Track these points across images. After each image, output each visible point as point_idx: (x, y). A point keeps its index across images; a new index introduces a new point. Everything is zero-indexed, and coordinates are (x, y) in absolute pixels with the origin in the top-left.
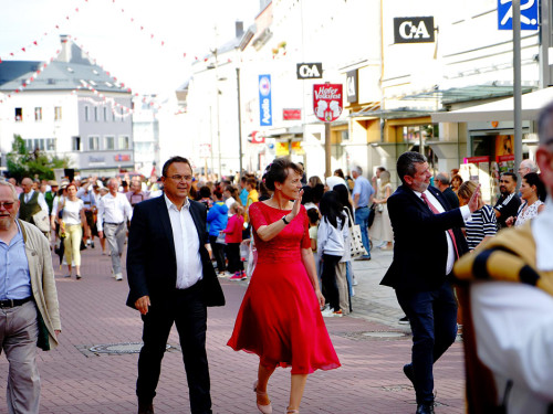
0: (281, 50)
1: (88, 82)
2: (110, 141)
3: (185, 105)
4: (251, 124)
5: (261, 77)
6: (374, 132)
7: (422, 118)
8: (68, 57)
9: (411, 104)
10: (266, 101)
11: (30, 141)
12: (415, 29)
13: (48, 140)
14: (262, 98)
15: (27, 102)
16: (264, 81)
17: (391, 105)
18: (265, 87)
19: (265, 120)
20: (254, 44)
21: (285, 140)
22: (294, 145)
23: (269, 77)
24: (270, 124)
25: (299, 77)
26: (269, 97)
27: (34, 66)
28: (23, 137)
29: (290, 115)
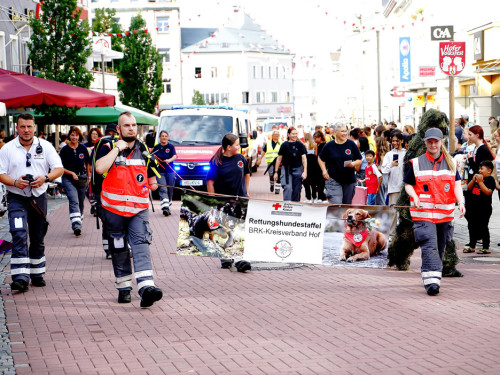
0: (419, 16)
1: (256, 45)
2: (275, 96)
3: (338, 65)
4: (391, 79)
5: (401, 40)
6: (496, 86)
10: (406, 61)
11: (207, 95)
13: (222, 95)
14: (402, 58)
16: (404, 43)
18: (405, 48)
19: (405, 77)
20: (396, 11)
21: (421, 93)
22: (430, 98)
23: (408, 39)
24: (409, 80)
25: (433, 38)
26: (408, 57)
27: (211, 33)
28: (201, 92)
29: (426, 72)
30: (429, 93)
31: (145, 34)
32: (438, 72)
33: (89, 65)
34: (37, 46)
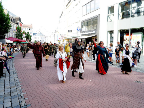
0: (59, 33)
1: (41, 35)
3: (50, 38)
4: (56, 39)
6: (67, 40)
7: (70, 39)
8: (40, 33)
9: (70, 38)
10: (57, 37)
12: (70, 31)
15: (36, 37)
16: (57, 35)
17: (68, 38)
20: (56, 32)
25: (60, 35)
27: (36, 34)
28: (35, 40)
29: (59, 38)
30: (60, 41)
31: (29, 34)
32: (61, 39)
33: (23, 37)
34: (16, 35)
